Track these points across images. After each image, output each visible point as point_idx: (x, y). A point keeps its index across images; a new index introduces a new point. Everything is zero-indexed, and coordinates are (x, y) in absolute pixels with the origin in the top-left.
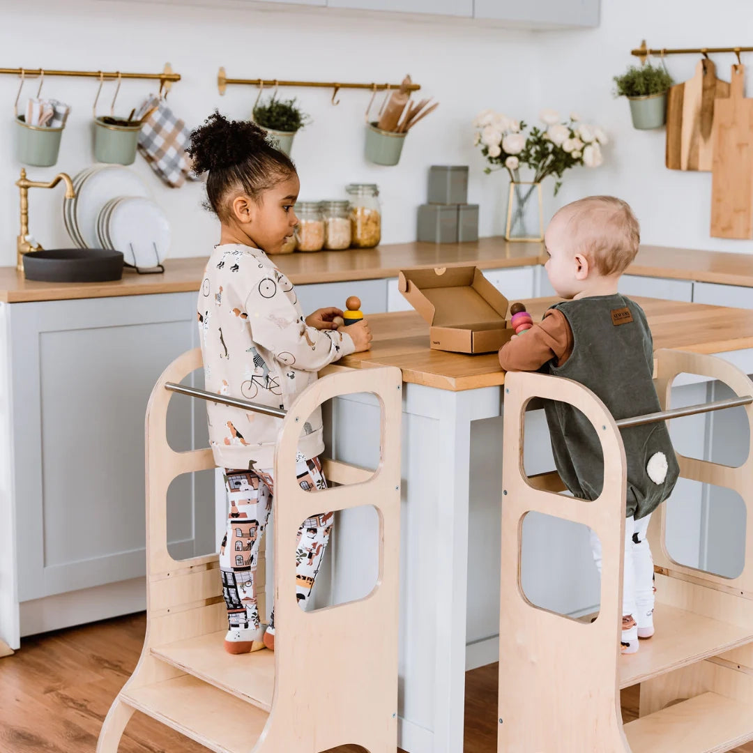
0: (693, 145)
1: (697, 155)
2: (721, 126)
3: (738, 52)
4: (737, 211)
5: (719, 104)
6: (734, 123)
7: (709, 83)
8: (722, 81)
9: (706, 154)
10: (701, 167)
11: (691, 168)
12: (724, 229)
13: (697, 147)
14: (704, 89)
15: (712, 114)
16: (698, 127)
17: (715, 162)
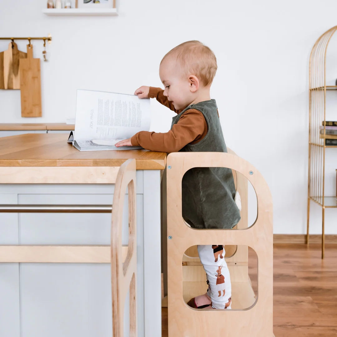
0: (10, 78)
1: (12, 82)
2: (24, 70)
3: (30, 40)
4: (34, 105)
5: (22, 61)
6: (30, 69)
7: (15, 52)
8: (21, 52)
9: (16, 83)
10: (14, 88)
11: (10, 88)
12: (28, 113)
13: (12, 79)
14: (13, 55)
15: (18, 65)
16: (12, 70)
17: (21, 85)
